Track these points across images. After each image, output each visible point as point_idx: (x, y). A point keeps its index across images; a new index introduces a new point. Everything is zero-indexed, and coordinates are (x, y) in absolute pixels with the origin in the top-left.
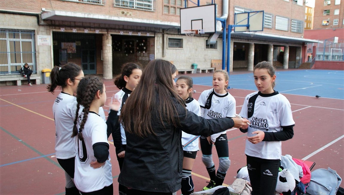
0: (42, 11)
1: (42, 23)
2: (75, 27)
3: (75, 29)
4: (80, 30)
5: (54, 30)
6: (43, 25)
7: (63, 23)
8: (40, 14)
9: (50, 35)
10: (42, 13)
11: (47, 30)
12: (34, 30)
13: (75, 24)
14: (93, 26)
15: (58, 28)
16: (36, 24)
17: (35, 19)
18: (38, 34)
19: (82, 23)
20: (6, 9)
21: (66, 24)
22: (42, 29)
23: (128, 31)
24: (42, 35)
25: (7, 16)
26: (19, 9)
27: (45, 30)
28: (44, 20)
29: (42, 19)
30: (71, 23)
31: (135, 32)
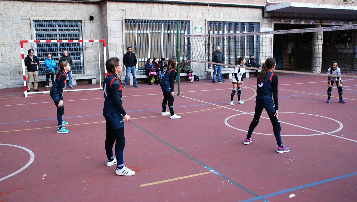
0: (267, 3)
1: (266, 15)
2: (293, 18)
3: (293, 21)
4: (297, 22)
5: (275, 22)
6: (267, 18)
7: (283, 15)
8: (265, 6)
9: (272, 27)
10: (266, 5)
11: (270, 22)
12: (259, 23)
13: (293, 16)
14: (308, 17)
15: (279, 20)
16: (261, 16)
17: (259, 12)
18: (262, 27)
19: (298, 14)
20: (239, 3)
21: (285, 15)
22: (265, 21)
23: (339, 21)
24: (265, 27)
25: (239, 9)
26: (248, 2)
27: (268, 22)
28: (268, 12)
29: (266, 12)
30: (290, 14)
31: (346, 22)
